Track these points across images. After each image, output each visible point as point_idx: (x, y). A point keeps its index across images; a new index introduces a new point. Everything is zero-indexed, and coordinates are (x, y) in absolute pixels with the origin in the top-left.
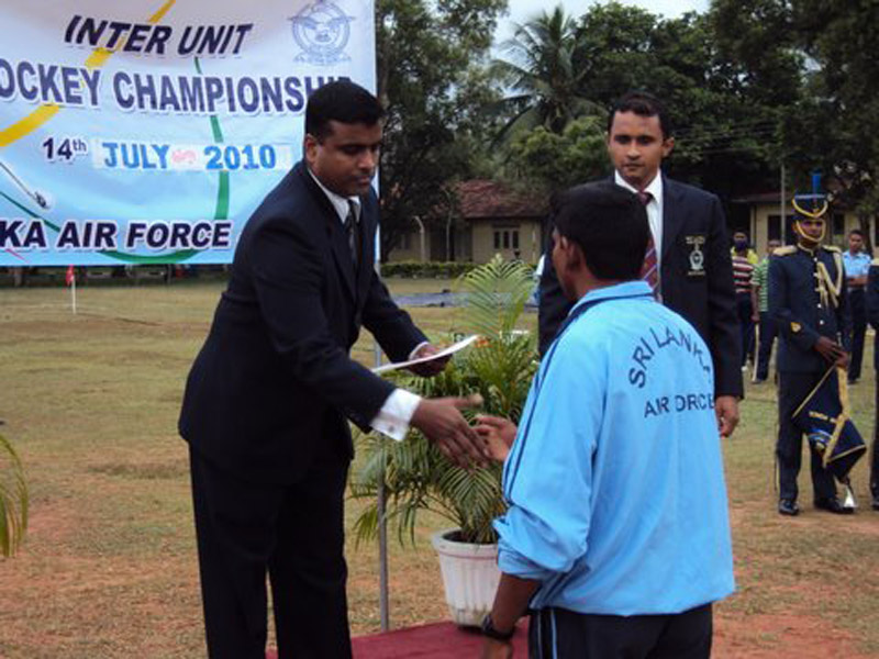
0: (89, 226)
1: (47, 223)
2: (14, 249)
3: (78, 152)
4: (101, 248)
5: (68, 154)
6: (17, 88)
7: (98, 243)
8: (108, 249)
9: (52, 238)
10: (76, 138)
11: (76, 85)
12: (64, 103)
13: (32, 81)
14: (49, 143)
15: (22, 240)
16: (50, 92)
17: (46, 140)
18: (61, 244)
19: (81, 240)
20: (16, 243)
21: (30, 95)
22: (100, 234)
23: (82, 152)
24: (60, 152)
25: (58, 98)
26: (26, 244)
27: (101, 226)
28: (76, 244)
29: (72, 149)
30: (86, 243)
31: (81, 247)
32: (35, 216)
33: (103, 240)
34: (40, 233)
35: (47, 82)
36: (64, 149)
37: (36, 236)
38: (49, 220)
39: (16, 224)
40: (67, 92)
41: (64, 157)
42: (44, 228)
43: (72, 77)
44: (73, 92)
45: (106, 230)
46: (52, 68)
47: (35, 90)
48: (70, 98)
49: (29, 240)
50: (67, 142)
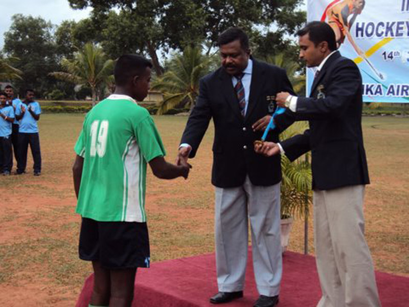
0: (399, 86)
1: (383, 86)
2: (371, 96)
3: (396, 56)
4: (403, 96)
5: (392, 57)
6: (375, 33)
7: (402, 94)
8: (406, 96)
9: (385, 92)
10: (396, 51)
11: (402, 28)
12: (395, 37)
13: (382, 29)
14: (384, 54)
15: (374, 92)
16: (389, 33)
17: (383, 52)
18: (388, 94)
19: (396, 92)
20: (372, 93)
21: (379, 35)
22: (403, 90)
23: (398, 56)
24: (389, 57)
25: (392, 35)
26: (375, 94)
27: (403, 86)
28: (394, 94)
29: (393, 55)
30: (398, 94)
31: (396, 96)
32: (378, 82)
33: (404, 93)
34: (380, 90)
35: (389, 28)
36: (390, 56)
37: (379, 91)
38: (384, 84)
39: (372, 86)
40: (397, 31)
41: (390, 59)
42: (382, 87)
43: (401, 26)
44: (400, 31)
45: (405, 88)
46: (393, 23)
47: (382, 33)
48: (398, 34)
49: (377, 92)
50: (391, 53)
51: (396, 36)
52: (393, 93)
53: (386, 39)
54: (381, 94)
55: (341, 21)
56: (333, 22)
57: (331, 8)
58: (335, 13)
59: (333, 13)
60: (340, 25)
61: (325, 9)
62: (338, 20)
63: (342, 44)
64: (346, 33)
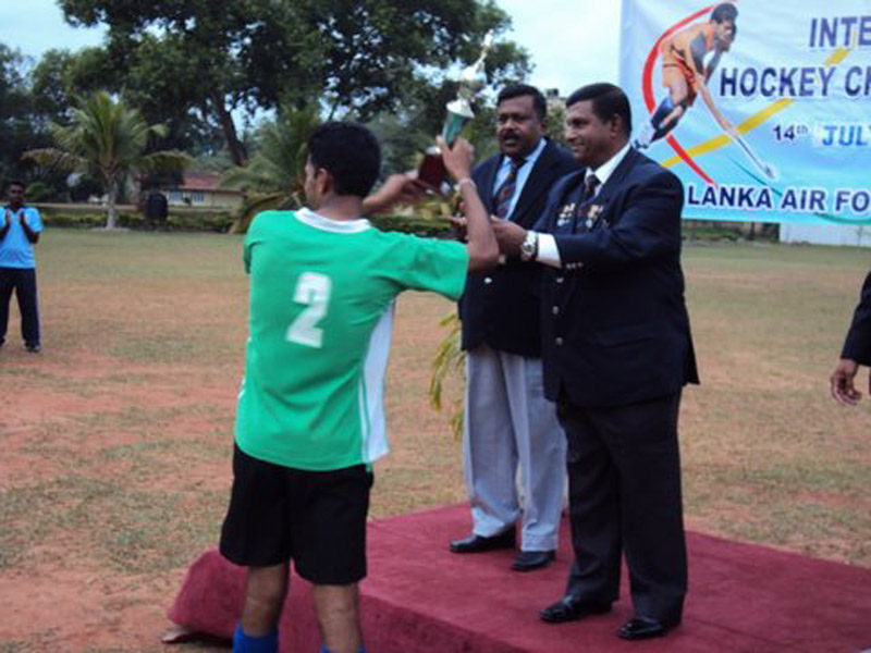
0: (804, 193)
1: (773, 190)
2: (749, 208)
3: (801, 135)
4: (814, 211)
5: (792, 136)
6: (758, 88)
7: (812, 207)
8: (820, 212)
9: (776, 201)
10: (800, 124)
11: (811, 81)
12: (798, 97)
13: (772, 82)
14: (778, 129)
15: (754, 202)
16: (787, 89)
17: (775, 126)
18: (783, 206)
19: (798, 203)
20: (750, 204)
21: (766, 93)
22: (813, 200)
23: (805, 135)
24: (786, 135)
25: (792, 92)
26: (758, 205)
27: (813, 193)
28: (795, 207)
29: (795, 133)
30: (803, 206)
31: (799, 209)
32: (763, 183)
33: (816, 205)
34: (768, 198)
35: (786, 81)
36: (789, 133)
37: (765, 200)
38: (775, 187)
39: (751, 190)
40: (802, 88)
41: (788, 139)
42: (771, 193)
43: (809, 76)
44: (807, 87)
45: (818, 196)
46: (794, 71)
47: (773, 89)
48: (803, 92)
49: (760, 202)
50: (792, 128)
51: (801, 94)
52: (794, 204)
53: (781, 101)
54: (769, 205)
55: (691, 63)
56: (674, 65)
57: (669, 38)
58: (678, 47)
59: (673, 47)
60: (688, 72)
61: (656, 40)
62: (683, 63)
63: (689, 109)
64: (700, 88)
